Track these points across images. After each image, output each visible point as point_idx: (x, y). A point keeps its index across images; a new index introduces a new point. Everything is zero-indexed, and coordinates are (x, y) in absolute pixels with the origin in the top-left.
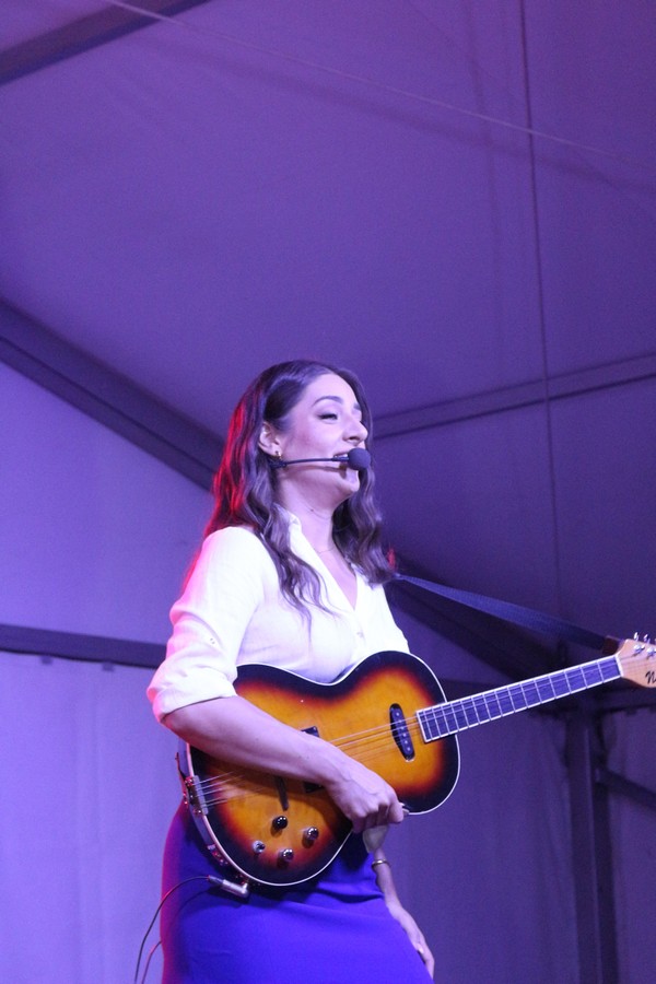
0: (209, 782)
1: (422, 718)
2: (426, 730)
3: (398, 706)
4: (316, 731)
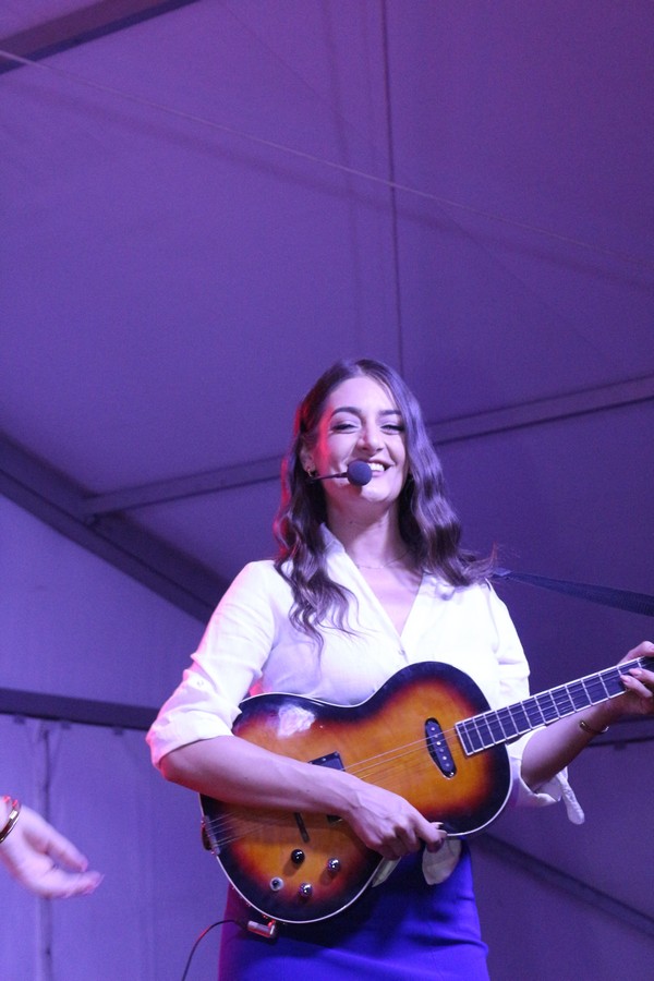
0: (221, 821)
1: (462, 729)
2: (466, 742)
3: (434, 720)
4: (338, 757)
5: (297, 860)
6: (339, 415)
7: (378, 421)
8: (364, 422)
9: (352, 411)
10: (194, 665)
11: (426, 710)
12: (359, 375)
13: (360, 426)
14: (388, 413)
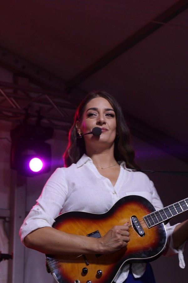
2: (148, 223)
3: (134, 216)
4: (99, 232)
5: (85, 272)
6: (90, 111)
7: (104, 112)
8: (99, 113)
9: (95, 109)
10: (37, 204)
11: (131, 213)
12: (97, 97)
13: (98, 115)
14: (108, 110)
